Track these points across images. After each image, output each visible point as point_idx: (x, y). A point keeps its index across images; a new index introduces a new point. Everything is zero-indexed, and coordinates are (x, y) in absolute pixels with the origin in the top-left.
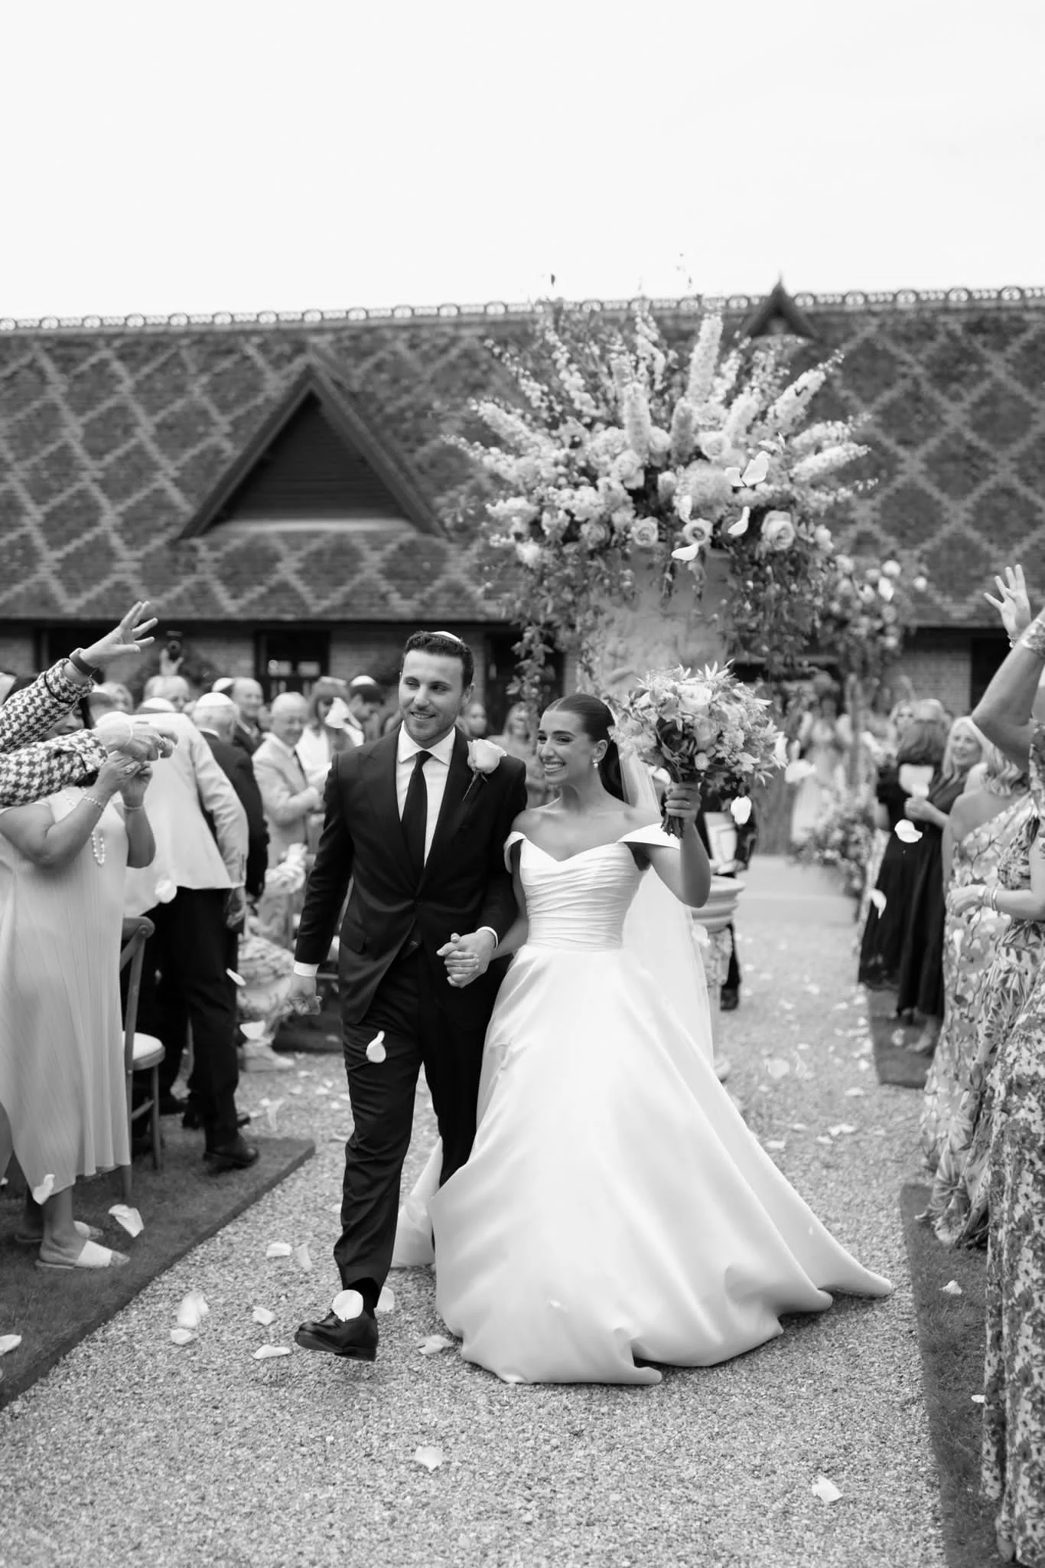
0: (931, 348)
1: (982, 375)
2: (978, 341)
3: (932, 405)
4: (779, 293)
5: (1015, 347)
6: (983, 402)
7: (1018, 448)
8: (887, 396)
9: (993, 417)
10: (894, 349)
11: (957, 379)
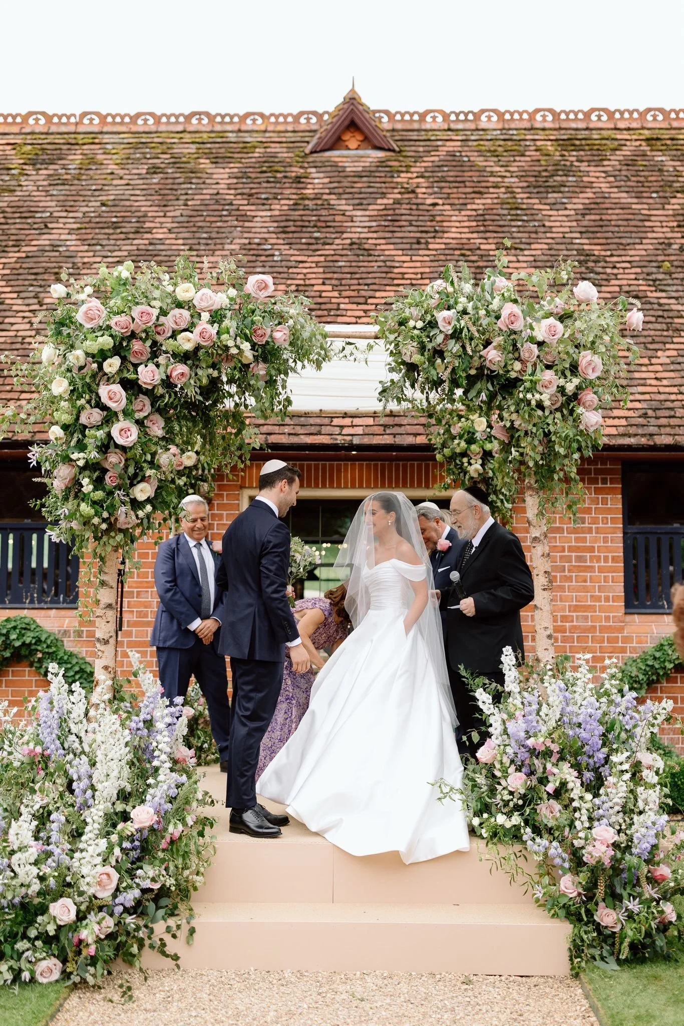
0: (523, 162)
1: (584, 187)
2: (572, 156)
3: (531, 212)
4: (352, 101)
5: (614, 161)
6: (587, 210)
7: (637, 253)
8: (479, 204)
9: (601, 225)
10: (480, 161)
11: (556, 189)
